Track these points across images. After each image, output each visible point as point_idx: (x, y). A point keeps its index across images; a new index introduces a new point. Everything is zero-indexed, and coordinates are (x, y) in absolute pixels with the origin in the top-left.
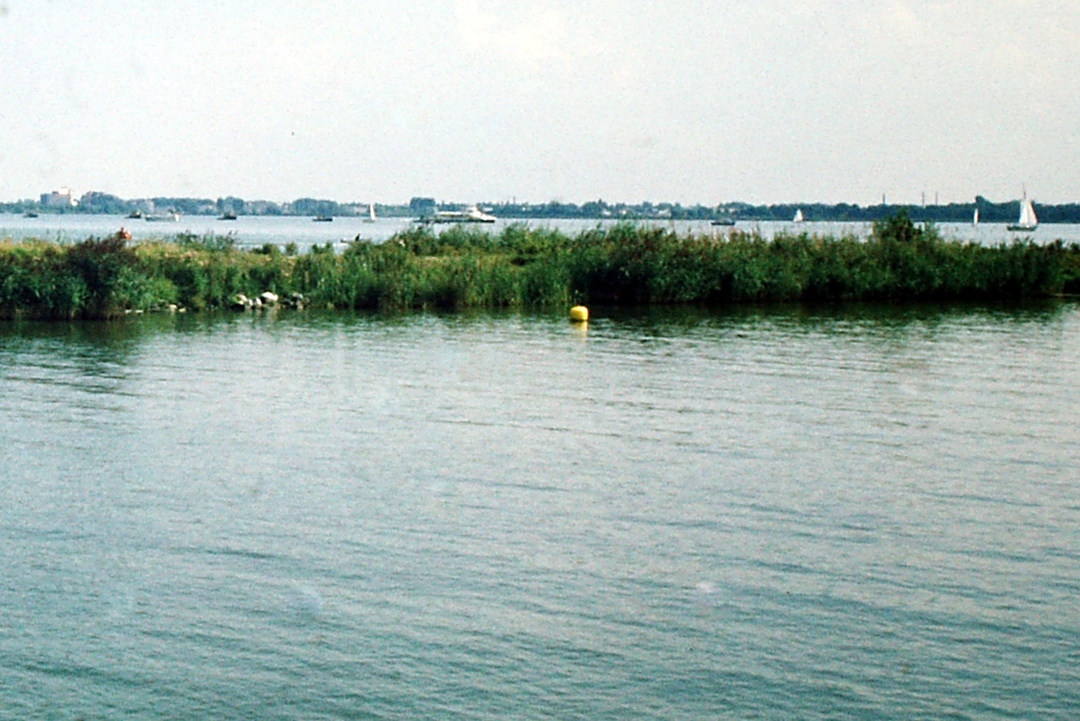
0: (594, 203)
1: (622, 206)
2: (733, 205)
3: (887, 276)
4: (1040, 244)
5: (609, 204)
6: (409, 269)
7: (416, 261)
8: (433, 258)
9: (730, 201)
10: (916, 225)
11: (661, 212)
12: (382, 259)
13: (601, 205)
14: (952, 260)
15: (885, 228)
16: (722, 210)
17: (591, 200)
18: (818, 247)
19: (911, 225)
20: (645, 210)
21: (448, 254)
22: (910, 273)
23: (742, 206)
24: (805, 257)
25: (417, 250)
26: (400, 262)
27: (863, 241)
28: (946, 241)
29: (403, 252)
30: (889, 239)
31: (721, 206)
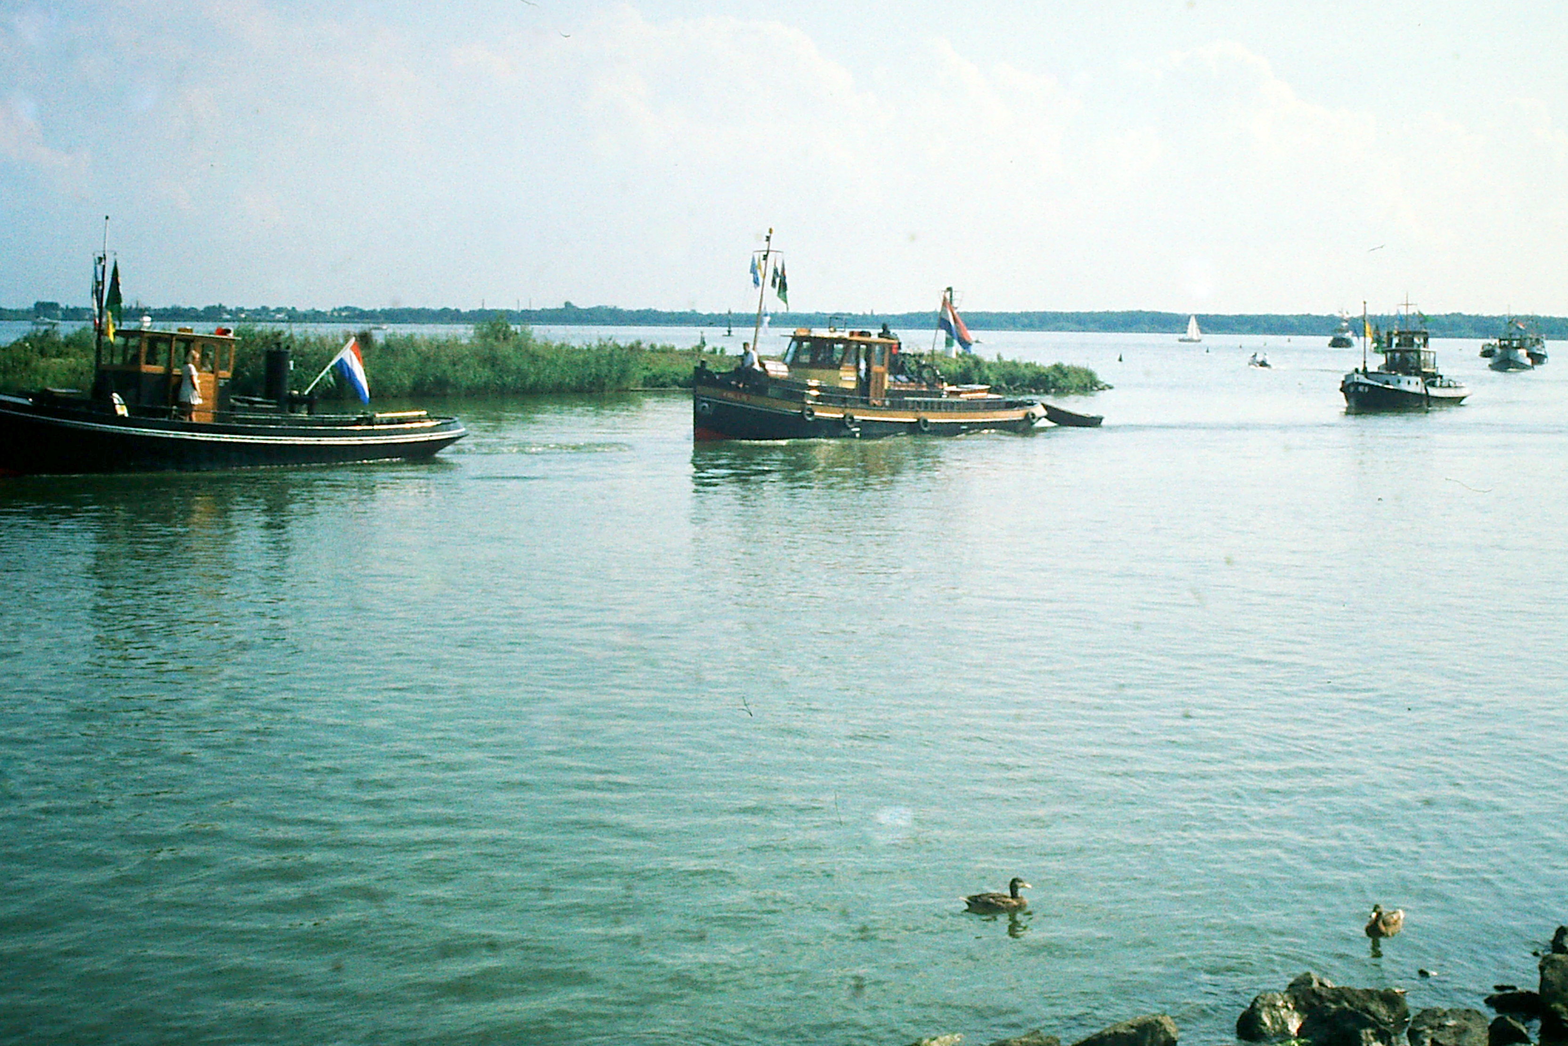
0: (214, 307)
1: (242, 310)
2: (346, 308)
3: (485, 374)
4: (622, 345)
5: (229, 308)
6: (36, 371)
7: (43, 363)
8: (58, 360)
9: (343, 306)
10: (513, 328)
11: (279, 316)
12: (9, 362)
13: (221, 309)
14: (544, 358)
15: (485, 330)
16: (336, 314)
17: (211, 304)
18: (424, 348)
19: (507, 327)
20: (262, 314)
21: (74, 357)
22: (506, 371)
23: (354, 309)
24: (412, 357)
25: (43, 353)
26: (27, 364)
27: (465, 341)
28: (539, 342)
29: (29, 354)
30: (489, 340)
31: (335, 310)
